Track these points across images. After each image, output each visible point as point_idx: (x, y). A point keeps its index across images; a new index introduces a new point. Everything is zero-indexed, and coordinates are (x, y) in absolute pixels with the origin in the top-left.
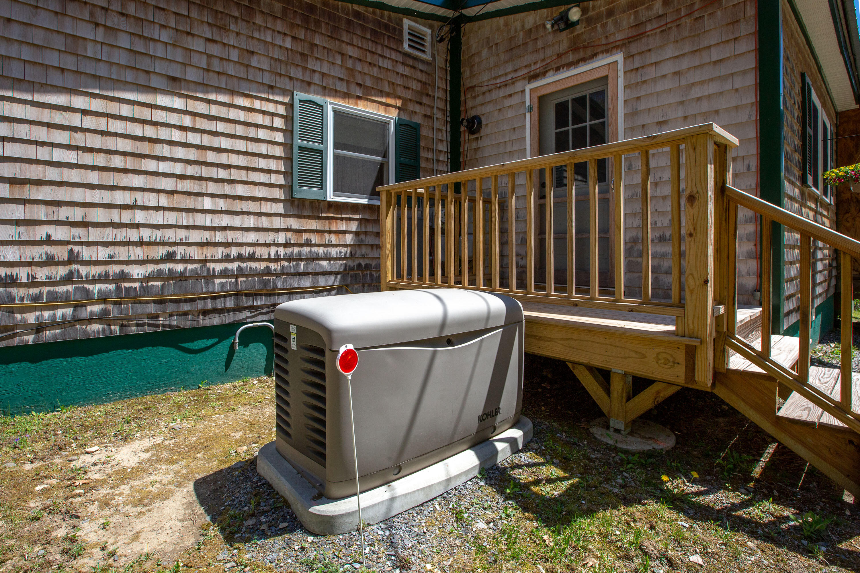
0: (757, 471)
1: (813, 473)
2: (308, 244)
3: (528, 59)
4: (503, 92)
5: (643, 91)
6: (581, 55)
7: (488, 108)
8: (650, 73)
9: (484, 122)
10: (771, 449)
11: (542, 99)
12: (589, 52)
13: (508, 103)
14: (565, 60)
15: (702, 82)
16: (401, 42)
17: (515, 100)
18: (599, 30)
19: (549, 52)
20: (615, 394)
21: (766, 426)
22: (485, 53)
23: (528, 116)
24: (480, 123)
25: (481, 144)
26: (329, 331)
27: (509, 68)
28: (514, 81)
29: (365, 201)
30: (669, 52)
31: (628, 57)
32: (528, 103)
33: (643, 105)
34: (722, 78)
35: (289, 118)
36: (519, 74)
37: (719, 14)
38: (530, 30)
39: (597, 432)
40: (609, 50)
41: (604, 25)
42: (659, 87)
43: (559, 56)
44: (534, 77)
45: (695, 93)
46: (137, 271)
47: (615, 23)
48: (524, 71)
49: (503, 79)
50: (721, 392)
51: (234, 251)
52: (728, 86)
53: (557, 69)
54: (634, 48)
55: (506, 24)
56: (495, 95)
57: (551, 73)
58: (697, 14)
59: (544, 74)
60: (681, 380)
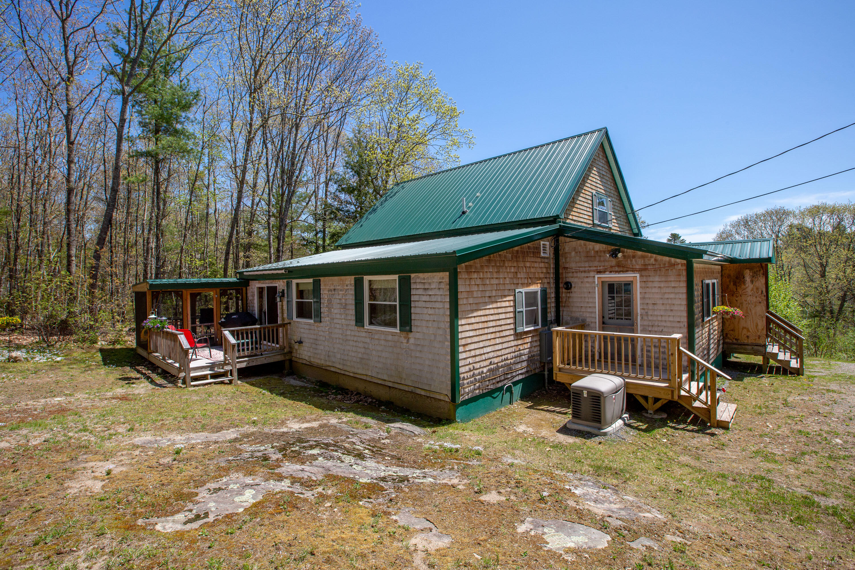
0: (689, 421)
1: (702, 420)
2: (520, 350)
3: (596, 263)
4: (583, 275)
5: (647, 290)
6: (621, 269)
7: (576, 280)
8: (650, 284)
9: (573, 286)
10: (692, 416)
11: (603, 282)
12: (625, 269)
13: (586, 280)
14: (613, 269)
15: (669, 293)
16: (540, 253)
17: (590, 280)
18: (629, 262)
19: (606, 264)
20: (649, 403)
21: (690, 409)
22: (573, 254)
23: (597, 288)
24: (571, 285)
25: (571, 295)
26: (602, 393)
27: (587, 265)
28: (589, 271)
29: (532, 328)
30: (657, 279)
31: (641, 276)
32: (596, 283)
33: (647, 296)
34: (676, 293)
35: (515, 301)
36: (592, 269)
37: (674, 270)
38: (597, 252)
39: (646, 415)
40: (634, 270)
41: (631, 261)
42: (654, 290)
43: (612, 267)
44: (599, 272)
45: (666, 296)
46: (485, 370)
47: (636, 261)
48: (595, 269)
49: (583, 269)
50: (679, 401)
51: (503, 357)
52: (677, 296)
53: (611, 272)
54: (644, 273)
55: (585, 245)
56: (579, 275)
57: (607, 273)
58: (667, 268)
59: (604, 272)
60: (670, 399)
